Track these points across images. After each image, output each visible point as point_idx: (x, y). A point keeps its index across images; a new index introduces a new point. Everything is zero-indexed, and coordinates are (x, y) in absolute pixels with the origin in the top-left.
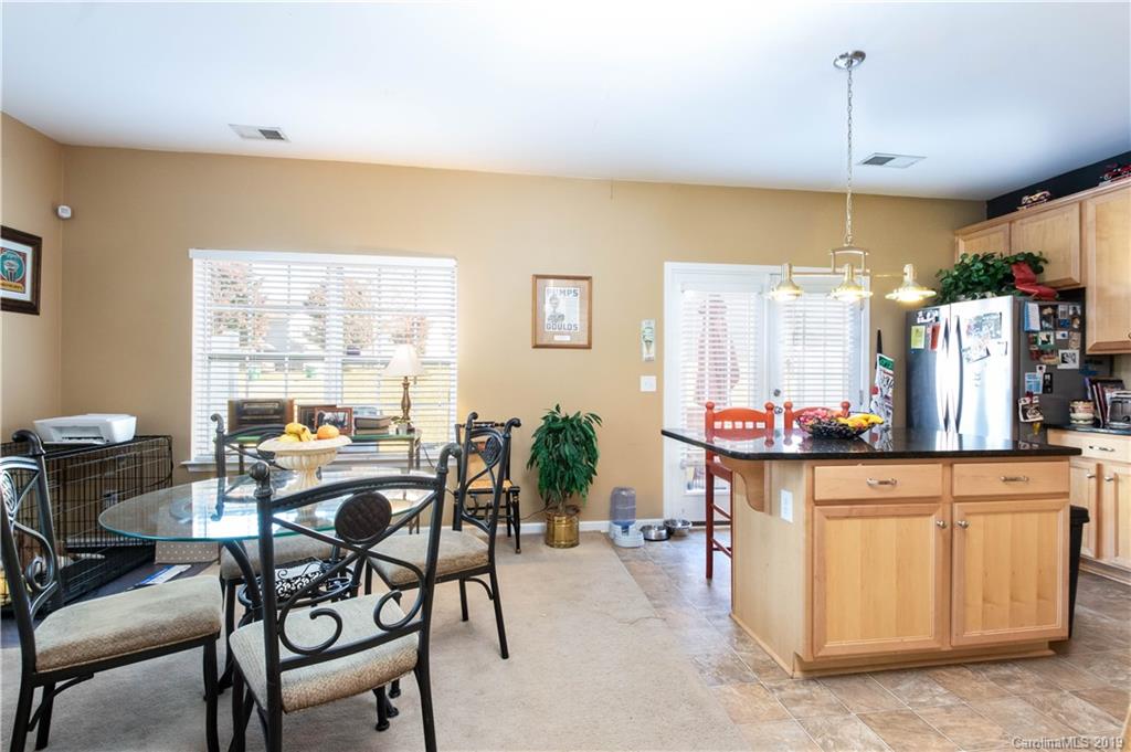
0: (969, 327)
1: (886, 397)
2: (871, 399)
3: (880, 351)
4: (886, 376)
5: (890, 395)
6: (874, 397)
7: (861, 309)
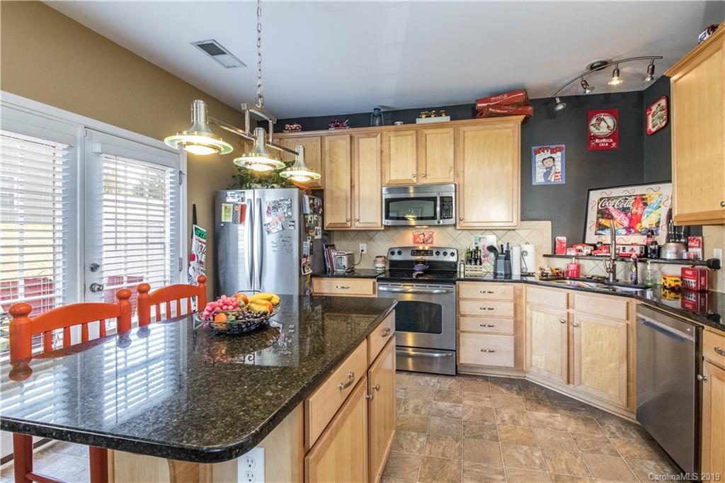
0: (269, 208)
1: (201, 262)
2: (189, 265)
3: (195, 222)
4: (200, 244)
5: (203, 261)
6: (191, 263)
7: (180, 184)
